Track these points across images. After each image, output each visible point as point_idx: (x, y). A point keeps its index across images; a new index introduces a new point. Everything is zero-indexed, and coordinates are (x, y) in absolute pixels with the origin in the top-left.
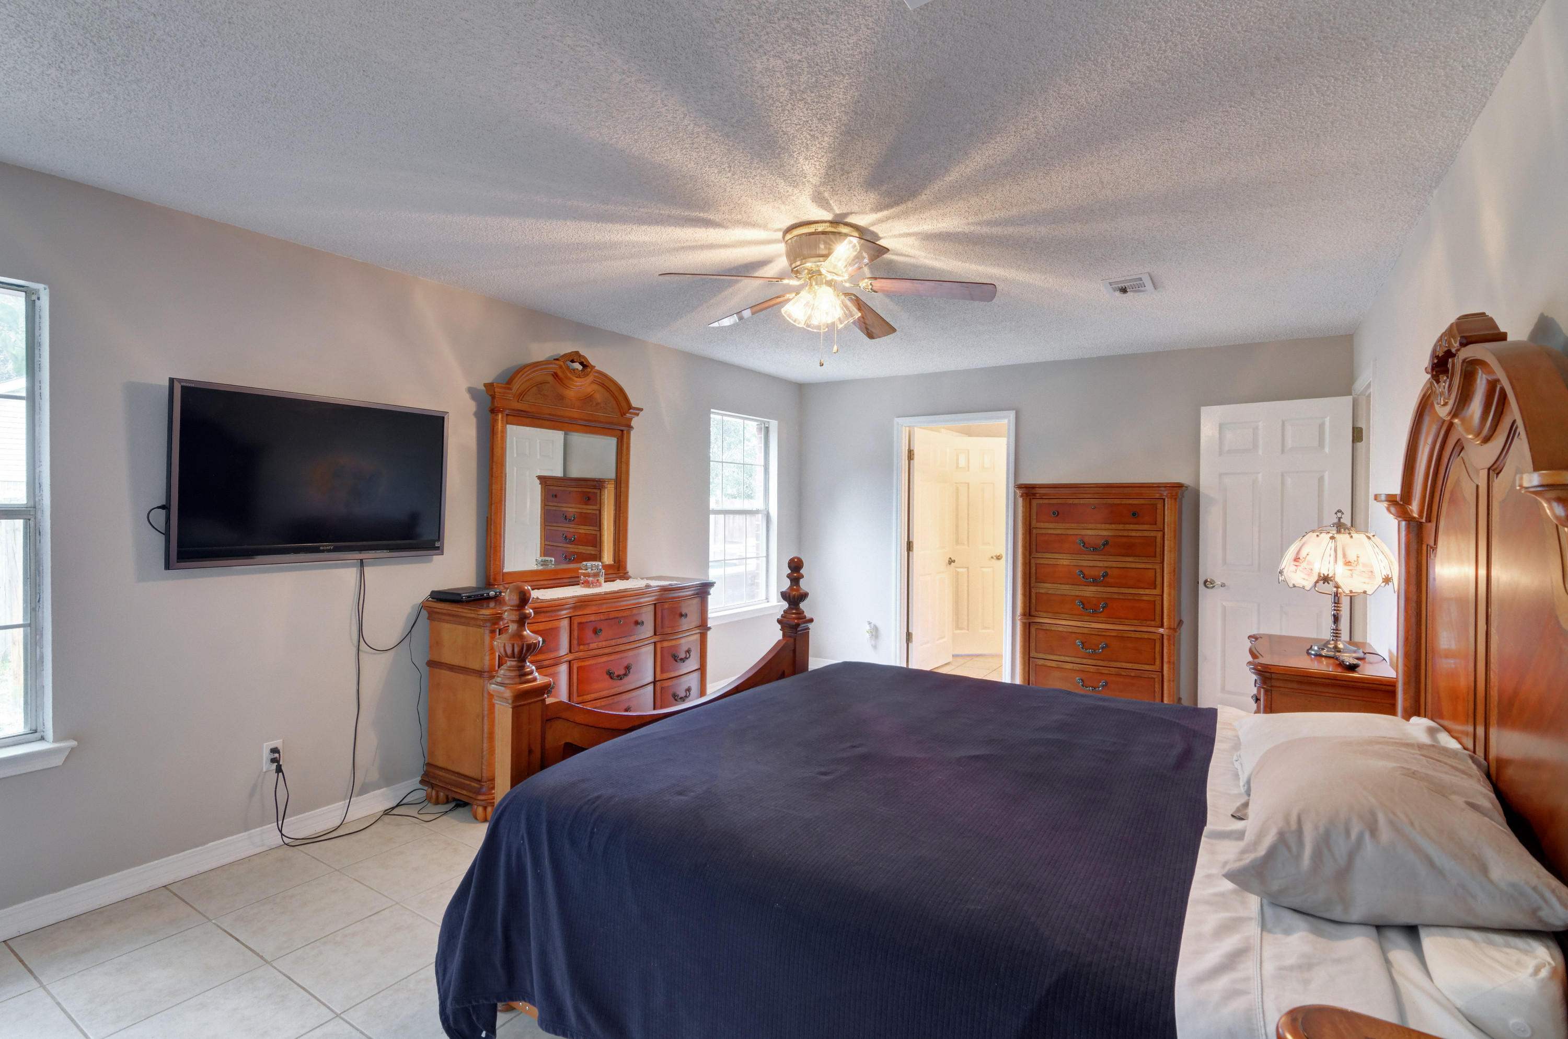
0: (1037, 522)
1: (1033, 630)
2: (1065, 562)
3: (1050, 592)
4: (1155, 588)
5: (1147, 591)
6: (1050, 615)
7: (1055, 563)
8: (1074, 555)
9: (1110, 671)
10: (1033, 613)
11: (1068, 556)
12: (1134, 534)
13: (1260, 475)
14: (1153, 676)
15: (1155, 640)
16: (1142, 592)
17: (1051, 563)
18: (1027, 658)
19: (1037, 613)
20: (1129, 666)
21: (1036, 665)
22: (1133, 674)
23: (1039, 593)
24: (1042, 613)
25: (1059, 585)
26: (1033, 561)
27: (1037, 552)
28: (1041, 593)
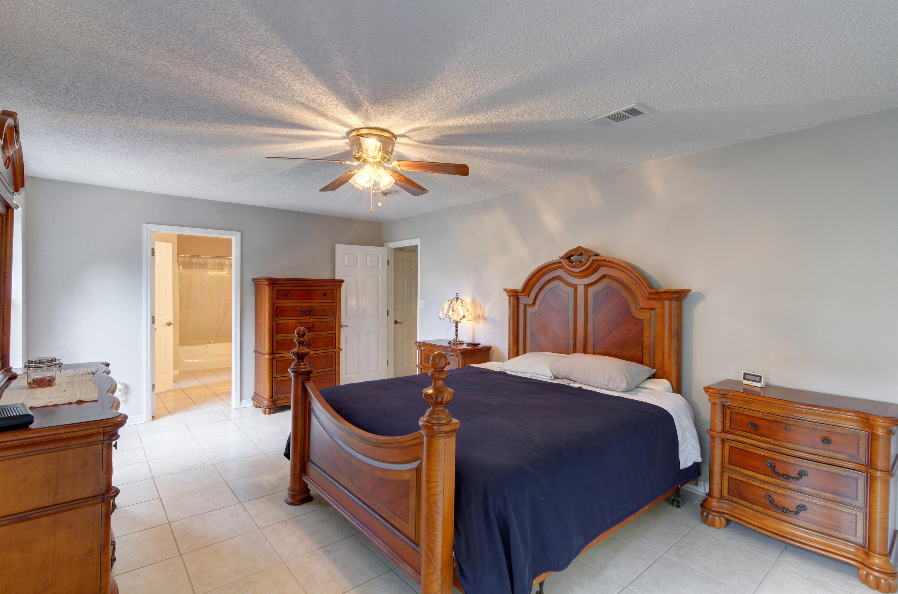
0: (277, 300)
1: (275, 362)
2: (293, 321)
3: (285, 339)
4: (333, 330)
5: (330, 332)
6: (284, 351)
7: (287, 322)
8: (297, 317)
9: (315, 375)
10: (275, 351)
11: (294, 318)
12: (325, 304)
13: (359, 277)
14: (332, 373)
15: (333, 355)
16: (328, 332)
17: (285, 322)
18: (271, 379)
19: (277, 351)
20: (323, 370)
21: (277, 381)
22: (325, 374)
23: (278, 340)
24: (280, 351)
25: (290, 334)
26: (274, 322)
27: (277, 317)
28: (279, 340)
